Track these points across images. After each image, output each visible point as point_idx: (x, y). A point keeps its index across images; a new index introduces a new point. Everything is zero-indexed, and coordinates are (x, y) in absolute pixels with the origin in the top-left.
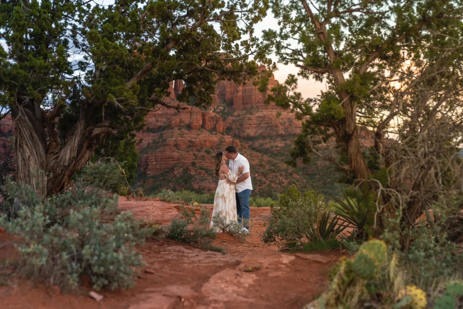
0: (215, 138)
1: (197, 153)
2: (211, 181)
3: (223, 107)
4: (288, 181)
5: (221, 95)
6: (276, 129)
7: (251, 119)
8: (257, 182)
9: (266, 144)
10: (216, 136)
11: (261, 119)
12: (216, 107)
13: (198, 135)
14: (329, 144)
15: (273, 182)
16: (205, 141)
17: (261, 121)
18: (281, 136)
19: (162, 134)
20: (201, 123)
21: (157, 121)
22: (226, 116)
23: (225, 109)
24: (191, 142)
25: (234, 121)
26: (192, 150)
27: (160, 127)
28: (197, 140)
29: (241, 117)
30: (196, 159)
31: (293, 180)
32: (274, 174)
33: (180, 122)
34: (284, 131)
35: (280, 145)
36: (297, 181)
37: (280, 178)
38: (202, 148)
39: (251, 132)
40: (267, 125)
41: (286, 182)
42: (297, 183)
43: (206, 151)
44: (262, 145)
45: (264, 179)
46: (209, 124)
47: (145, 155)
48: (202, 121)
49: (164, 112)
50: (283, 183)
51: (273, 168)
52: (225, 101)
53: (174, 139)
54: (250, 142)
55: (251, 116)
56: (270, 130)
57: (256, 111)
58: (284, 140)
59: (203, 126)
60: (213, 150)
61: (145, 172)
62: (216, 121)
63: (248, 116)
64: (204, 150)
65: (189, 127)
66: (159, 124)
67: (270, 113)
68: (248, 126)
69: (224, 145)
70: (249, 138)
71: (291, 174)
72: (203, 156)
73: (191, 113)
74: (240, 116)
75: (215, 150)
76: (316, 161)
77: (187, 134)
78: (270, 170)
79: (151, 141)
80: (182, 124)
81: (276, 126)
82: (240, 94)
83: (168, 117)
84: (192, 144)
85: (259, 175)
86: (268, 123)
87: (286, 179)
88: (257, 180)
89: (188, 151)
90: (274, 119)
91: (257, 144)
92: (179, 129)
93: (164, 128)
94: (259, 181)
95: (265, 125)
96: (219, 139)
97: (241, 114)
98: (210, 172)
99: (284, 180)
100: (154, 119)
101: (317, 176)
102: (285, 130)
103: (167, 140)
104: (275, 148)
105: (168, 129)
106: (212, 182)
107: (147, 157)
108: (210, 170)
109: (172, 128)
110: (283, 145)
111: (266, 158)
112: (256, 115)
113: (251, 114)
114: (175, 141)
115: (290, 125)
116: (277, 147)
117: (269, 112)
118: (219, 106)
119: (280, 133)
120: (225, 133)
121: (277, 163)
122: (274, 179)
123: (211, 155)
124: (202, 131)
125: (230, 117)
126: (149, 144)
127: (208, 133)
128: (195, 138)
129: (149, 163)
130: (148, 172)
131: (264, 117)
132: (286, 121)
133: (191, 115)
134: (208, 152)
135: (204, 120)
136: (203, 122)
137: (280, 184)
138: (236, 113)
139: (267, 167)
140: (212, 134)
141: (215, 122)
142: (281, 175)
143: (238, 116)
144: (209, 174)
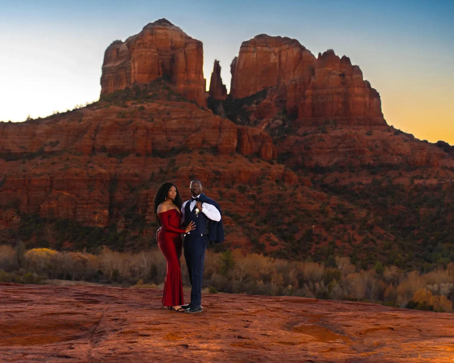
0: (255, 168)
1: (224, 190)
2: (241, 233)
3: (283, 120)
4: (363, 237)
5: (281, 101)
6: (360, 157)
7: (324, 141)
8: (314, 237)
9: (344, 178)
10: (258, 164)
11: (339, 140)
12: (271, 120)
13: (230, 162)
14: (442, 182)
15: (338, 238)
16: (240, 172)
17: (339, 144)
18: (369, 167)
19: (174, 160)
20: (235, 144)
21: (169, 140)
22: (286, 135)
23: (284, 124)
24: (217, 173)
25: (297, 141)
26: (217, 186)
27: (173, 149)
28: (226, 170)
29: (308, 137)
30: (221, 200)
31: (371, 237)
32: (341, 225)
33: (203, 142)
34: (374, 160)
35: (364, 182)
36: (378, 238)
37: (351, 232)
38: (233, 183)
39: (323, 161)
40: (348, 150)
41: (359, 239)
42: (378, 242)
43: (240, 188)
44: (337, 181)
45: (324, 234)
46: (249, 145)
47: (146, 192)
48: (236, 141)
49: (180, 126)
50: (355, 240)
51: (340, 216)
52: (285, 112)
53: (190, 167)
54: (320, 175)
55: (324, 135)
56: (352, 157)
57: (332, 127)
58: (372, 173)
59: (239, 149)
60: (251, 186)
61: (144, 217)
62: (263, 142)
63: (319, 135)
64: (236, 185)
65: (216, 150)
66: (172, 144)
67: (354, 131)
68: (318, 150)
69: (269, 179)
70: (319, 169)
71: (371, 227)
72: (234, 196)
73: (220, 129)
74: (307, 134)
75: (254, 187)
76: (417, 207)
77: (212, 161)
78: (336, 219)
79: (157, 171)
80: (205, 146)
81: (362, 152)
82: (308, 101)
83: (186, 134)
84: (218, 177)
85: (317, 227)
86: (350, 147)
87: (361, 234)
88: (314, 235)
89: (211, 187)
90: (358, 141)
91: (329, 179)
92: (201, 153)
93: (179, 151)
94: (317, 235)
95: (345, 150)
96: (262, 170)
97: (310, 132)
98: (241, 220)
99: (356, 237)
100: (164, 136)
101: (416, 232)
102: (375, 158)
103: (180, 169)
104: (356, 187)
105: (184, 153)
106: (242, 236)
107: (148, 194)
108: (241, 217)
109: (190, 152)
110: (370, 181)
111: (335, 200)
112: (332, 134)
113: (324, 132)
114: (191, 170)
115: (385, 150)
116: (360, 184)
117: (354, 129)
118: (277, 118)
119: (367, 163)
120: (275, 161)
121: (351, 209)
122: (341, 233)
123: (247, 193)
124: (235, 157)
125: (292, 137)
126: (153, 174)
127: (246, 160)
128: (224, 168)
129: (149, 203)
130: (147, 218)
131: (344, 138)
132: (379, 144)
133: (220, 132)
134: (242, 190)
135: (240, 141)
136: (238, 143)
137: (349, 241)
138: (301, 131)
139: (332, 215)
140: (252, 162)
141: (260, 144)
142: (353, 228)
143: (305, 134)
144: (239, 223)
